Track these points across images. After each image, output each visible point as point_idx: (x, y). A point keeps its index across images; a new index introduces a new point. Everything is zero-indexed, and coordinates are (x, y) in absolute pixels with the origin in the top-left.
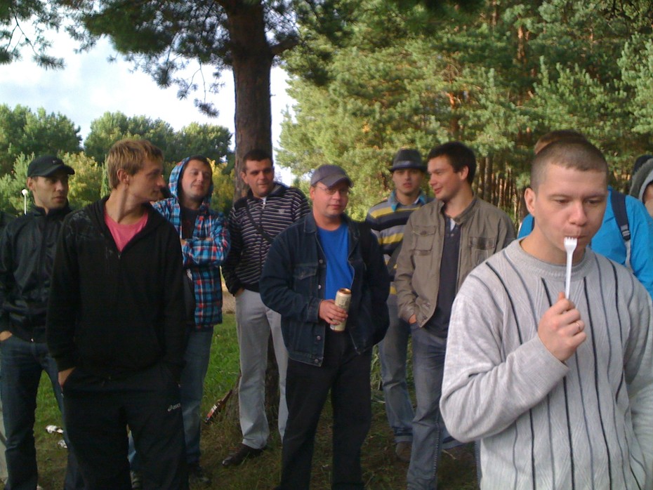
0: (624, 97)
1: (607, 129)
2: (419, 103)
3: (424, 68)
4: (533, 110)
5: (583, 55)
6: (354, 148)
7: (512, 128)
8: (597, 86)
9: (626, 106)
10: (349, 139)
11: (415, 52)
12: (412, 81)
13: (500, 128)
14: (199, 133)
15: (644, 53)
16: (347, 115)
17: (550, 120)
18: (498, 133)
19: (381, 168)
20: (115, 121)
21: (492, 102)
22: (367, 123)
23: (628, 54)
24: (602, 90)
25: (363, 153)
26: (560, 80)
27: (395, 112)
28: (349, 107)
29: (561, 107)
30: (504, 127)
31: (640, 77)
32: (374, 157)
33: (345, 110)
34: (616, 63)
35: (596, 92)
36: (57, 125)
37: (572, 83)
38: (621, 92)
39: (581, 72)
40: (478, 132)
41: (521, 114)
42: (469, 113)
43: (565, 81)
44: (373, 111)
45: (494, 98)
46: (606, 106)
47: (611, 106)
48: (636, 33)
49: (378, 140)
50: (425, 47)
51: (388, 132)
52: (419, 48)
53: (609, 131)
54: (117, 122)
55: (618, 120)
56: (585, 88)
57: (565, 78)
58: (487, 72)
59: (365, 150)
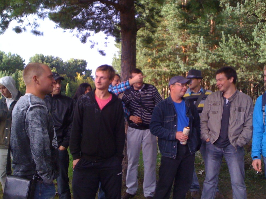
0: (254, 48)
1: (248, 61)
2: (171, 50)
3: (174, 36)
4: (218, 53)
5: (238, 31)
6: (144, 69)
7: (209, 61)
8: (244, 43)
9: (255, 52)
10: (142, 65)
11: (171, 29)
12: (169, 41)
13: (204, 61)
14: (74, 62)
15: (263, 30)
16: (142, 55)
17: (225, 57)
18: (203, 63)
19: (155, 77)
20: (39, 57)
21: (202, 50)
22: (150, 58)
23: (257, 30)
24: (246, 45)
25: (148, 71)
26: (229, 41)
27: (162, 54)
28: (143, 52)
29: (230, 52)
30: (206, 60)
31: (262, 40)
32: (152, 72)
33: (141, 53)
34: (251, 34)
35: (243, 46)
36: (16, 59)
37: (234, 42)
38: (254, 46)
39: (238, 38)
40: (195, 62)
41: (213, 55)
42: (192, 54)
43: (231, 42)
44: (153, 54)
45: (203, 48)
46: (247, 52)
47: (249, 51)
48: (260, 22)
49: (154, 65)
50: (175, 27)
51: (158, 62)
52: (172, 28)
53: (249, 62)
54: (40, 58)
55: (252, 57)
56: (240, 44)
57: (231, 40)
58: (200, 38)
59: (149, 69)
